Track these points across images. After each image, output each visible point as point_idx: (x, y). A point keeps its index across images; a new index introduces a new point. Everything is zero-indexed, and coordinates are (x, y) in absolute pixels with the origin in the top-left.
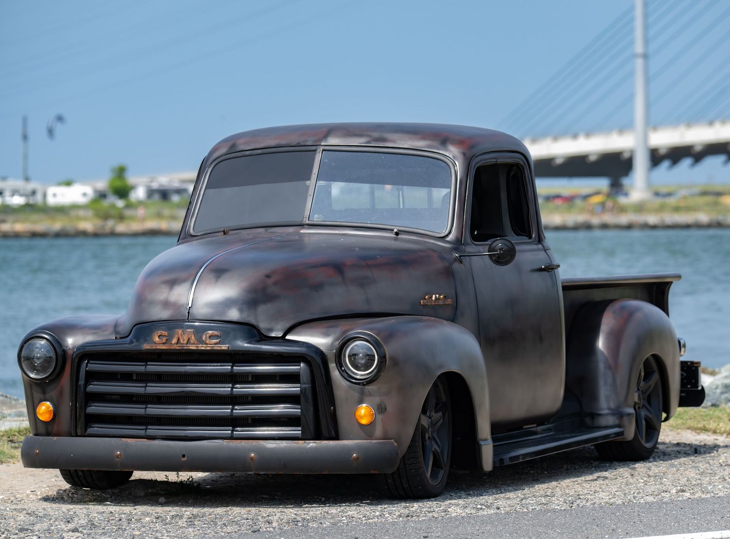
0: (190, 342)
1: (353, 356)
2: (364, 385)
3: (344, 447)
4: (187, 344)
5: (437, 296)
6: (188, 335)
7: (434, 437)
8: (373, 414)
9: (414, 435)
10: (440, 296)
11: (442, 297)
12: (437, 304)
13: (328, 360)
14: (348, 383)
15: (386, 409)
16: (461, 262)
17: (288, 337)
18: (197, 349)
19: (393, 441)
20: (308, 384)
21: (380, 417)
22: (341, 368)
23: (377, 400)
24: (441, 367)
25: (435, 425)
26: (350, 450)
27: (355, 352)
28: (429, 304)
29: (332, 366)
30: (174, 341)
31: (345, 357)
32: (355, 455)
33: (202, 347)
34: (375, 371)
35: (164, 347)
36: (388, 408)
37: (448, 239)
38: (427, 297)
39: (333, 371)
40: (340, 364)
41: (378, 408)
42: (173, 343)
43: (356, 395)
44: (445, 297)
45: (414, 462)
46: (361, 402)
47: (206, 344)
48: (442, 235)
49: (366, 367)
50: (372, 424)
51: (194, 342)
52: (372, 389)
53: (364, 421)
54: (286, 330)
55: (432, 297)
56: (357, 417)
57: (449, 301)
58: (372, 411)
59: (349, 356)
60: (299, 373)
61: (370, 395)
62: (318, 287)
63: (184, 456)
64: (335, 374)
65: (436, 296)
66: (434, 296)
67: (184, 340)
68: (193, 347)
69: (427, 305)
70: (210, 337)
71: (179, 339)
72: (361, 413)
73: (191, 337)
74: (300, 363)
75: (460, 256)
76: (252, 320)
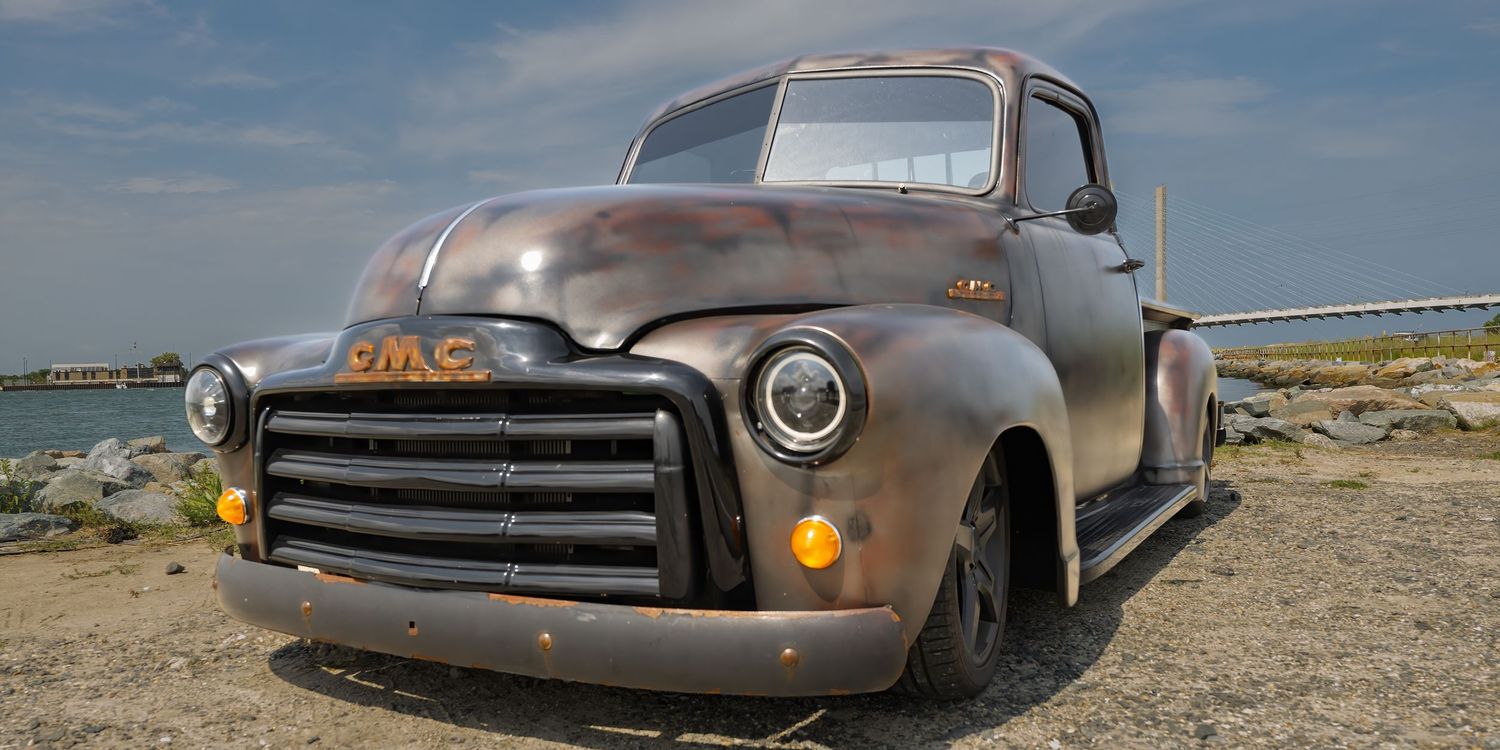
0: (410, 366)
1: (784, 393)
2: (810, 466)
3: (762, 626)
4: (404, 370)
5: (979, 283)
6: (406, 348)
7: (980, 562)
8: (836, 542)
9: (942, 589)
10: (983, 283)
11: (986, 285)
12: (978, 297)
13: (726, 405)
14: (773, 462)
15: (869, 529)
16: (1016, 231)
17: (637, 350)
18: (424, 382)
19: (887, 609)
20: (675, 464)
21: (855, 549)
22: (755, 425)
23: (847, 507)
24: (1002, 417)
25: (981, 535)
26: (774, 639)
27: (789, 381)
28: (963, 296)
29: (735, 419)
30: (381, 364)
31: (764, 397)
32: (788, 651)
33: (434, 377)
34: (840, 432)
35: (365, 379)
36: (875, 526)
37: (991, 197)
38: (959, 284)
39: (738, 433)
40: (752, 414)
41: (850, 527)
42: (379, 368)
43: (794, 495)
44: (992, 286)
45: (942, 636)
46: (806, 510)
47: (443, 369)
48: (981, 192)
49: (818, 420)
50: (835, 566)
51: (417, 364)
52: (834, 478)
53: (811, 562)
54: (630, 334)
55: (968, 284)
56: (796, 549)
57: (999, 295)
58: (834, 535)
59: (775, 394)
60: (652, 435)
61: (828, 492)
62: (724, 244)
63: (412, 625)
64: (742, 437)
65: (976, 283)
66: (972, 283)
67: (397, 361)
68: (414, 378)
69: (959, 298)
70: (451, 351)
71: (389, 361)
72: (805, 538)
73: (412, 352)
74: (654, 411)
75: (1015, 221)
76: (550, 311)
